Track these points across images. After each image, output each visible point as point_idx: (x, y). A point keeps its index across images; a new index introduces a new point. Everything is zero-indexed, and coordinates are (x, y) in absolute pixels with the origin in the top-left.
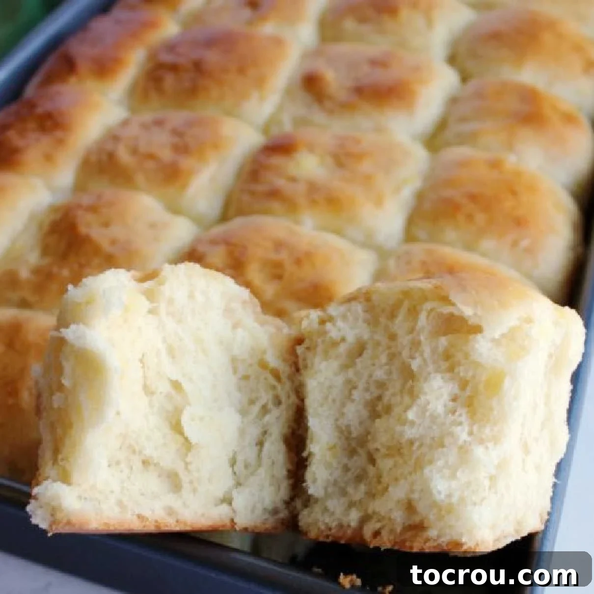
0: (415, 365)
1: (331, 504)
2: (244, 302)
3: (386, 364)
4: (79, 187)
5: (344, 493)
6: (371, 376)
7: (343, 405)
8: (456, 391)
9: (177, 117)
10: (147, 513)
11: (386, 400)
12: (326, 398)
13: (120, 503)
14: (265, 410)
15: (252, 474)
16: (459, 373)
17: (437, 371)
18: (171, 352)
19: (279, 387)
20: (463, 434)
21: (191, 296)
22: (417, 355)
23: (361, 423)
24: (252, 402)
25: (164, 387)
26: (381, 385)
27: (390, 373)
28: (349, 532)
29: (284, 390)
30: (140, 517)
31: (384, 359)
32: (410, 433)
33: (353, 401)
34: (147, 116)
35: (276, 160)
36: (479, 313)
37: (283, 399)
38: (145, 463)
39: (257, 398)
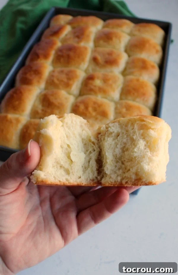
0: (135, 137)
1: (112, 176)
2: (85, 124)
3: (126, 138)
4: (46, 88)
5: (115, 172)
6: (122, 141)
7: (115, 149)
8: (146, 144)
9: (66, 69)
10: (61, 180)
11: (127, 147)
12: (110, 148)
13: (54, 177)
14: (90, 153)
15: (87, 170)
16: (146, 139)
17: (140, 138)
18: (67, 137)
19: (94, 146)
20: (149, 154)
21: (72, 122)
22: (135, 135)
23: (120, 154)
24: (87, 151)
25: (66, 146)
26: (125, 144)
27: (127, 140)
28: (118, 183)
29: (96, 147)
30: (60, 181)
31: (125, 136)
32: (135, 155)
33: (117, 148)
34: (59, 69)
35: (90, 81)
36: (154, 122)
37: (96, 149)
38: (61, 167)
39: (88, 150)
